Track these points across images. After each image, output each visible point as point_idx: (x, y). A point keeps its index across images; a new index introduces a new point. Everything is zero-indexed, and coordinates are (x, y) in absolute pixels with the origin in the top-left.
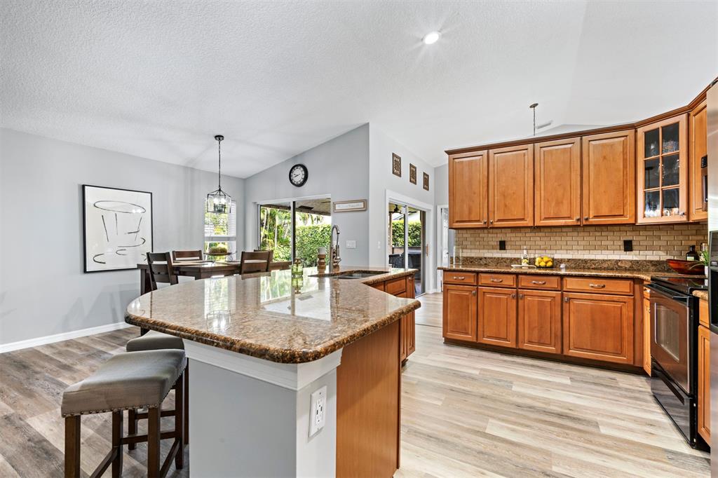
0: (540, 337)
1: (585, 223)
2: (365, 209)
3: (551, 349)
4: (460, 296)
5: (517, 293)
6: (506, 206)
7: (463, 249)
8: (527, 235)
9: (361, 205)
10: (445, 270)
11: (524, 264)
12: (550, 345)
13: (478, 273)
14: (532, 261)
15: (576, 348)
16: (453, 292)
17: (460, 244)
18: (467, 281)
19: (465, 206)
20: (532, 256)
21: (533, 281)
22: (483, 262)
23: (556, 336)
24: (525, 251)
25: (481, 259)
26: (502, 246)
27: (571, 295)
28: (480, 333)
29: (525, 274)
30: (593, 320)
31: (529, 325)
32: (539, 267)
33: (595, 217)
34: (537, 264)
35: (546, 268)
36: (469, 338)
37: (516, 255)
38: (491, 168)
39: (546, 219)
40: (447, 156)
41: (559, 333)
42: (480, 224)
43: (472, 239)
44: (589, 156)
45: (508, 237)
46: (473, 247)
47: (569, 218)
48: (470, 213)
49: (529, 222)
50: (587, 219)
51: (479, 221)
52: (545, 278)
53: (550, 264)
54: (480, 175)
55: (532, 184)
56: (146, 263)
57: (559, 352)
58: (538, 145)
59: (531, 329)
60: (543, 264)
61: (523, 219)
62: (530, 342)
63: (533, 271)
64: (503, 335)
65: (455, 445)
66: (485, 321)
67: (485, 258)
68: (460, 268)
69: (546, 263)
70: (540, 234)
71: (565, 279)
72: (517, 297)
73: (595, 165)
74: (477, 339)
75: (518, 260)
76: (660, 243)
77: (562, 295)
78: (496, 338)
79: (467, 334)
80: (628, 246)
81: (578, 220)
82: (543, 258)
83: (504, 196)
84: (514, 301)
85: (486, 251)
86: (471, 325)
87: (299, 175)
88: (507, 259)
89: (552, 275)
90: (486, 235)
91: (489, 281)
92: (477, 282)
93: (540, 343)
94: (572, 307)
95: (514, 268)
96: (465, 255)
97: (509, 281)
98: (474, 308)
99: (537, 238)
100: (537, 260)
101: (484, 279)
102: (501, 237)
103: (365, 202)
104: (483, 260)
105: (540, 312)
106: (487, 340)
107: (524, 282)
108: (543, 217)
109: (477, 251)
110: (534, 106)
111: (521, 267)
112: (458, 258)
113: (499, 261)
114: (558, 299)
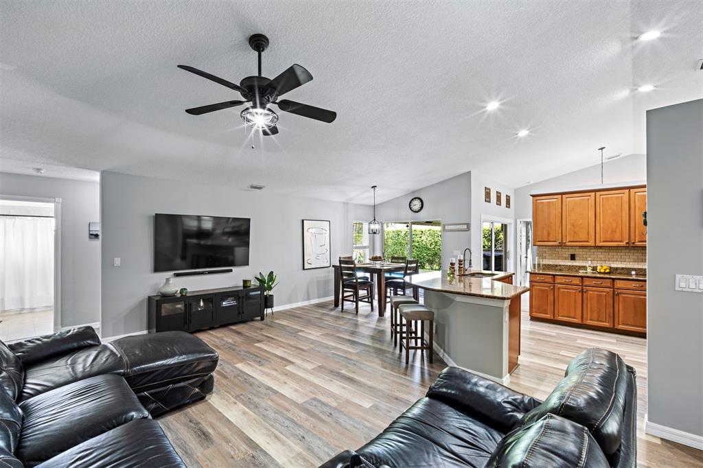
0: (599, 317)
1: (632, 245)
2: (468, 229)
3: (606, 325)
4: (541, 290)
5: (582, 288)
6: (575, 232)
7: (543, 258)
8: (592, 251)
9: (465, 227)
10: (531, 273)
11: (589, 270)
12: (605, 322)
13: (554, 275)
14: (594, 269)
15: (623, 324)
16: (537, 287)
17: (541, 256)
18: (547, 280)
19: (545, 231)
20: (595, 265)
21: (594, 282)
22: (558, 268)
23: (609, 316)
24: (590, 262)
25: (557, 266)
26: (573, 257)
27: (619, 291)
28: (556, 313)
29: (588, 277)
30: (635, 306)
31: (591, 308)
32: (600, 273)
33: (639, 242)
34: (598, 270)
35: (604, 273)
36: (548, 316)
37: (584, 264)
38: (564, 207)
39: (604, 241)
40: (531, 197)
41: (612, 315)
42: (557, 243)
43: (550, 252)
44: (635, 202)
45: (577, 252)
46: (550, 257)
47: (621, 241)
48: (548, 236)
49: (591, 243)
50: (633, 243)
51: (555, 241)
52: (602, 280)
53: (608, 271)
54: (556, 212)
55: (594, 219)
56: (338, 264)
57: (612, 326)
58: (598, 194)
59: (592, 312)
60: (602, 271)
61: (587, 241)
62: (591, 320)
63: (594, 275)
64: (572, 315)
65: (544, 356)
66: (560, 307)
67: (560, 265)
68: (541, 272)
69: (605, 270)
70: (601, 250)
71: (616, 281)
72: (582, 291)
73: (639, 208)
74: (554, 317)
75: (584, 268)
77: (614, 290)
78: (568, 317)
79: (547, 314)
81: (627, 243)
82: (602, 266)
83: (574, 226)
84: (580, 294)
85: (561, 261)
86: (550, 308)
87: (417, 205)
88: (576, 266)
89: (607, 278)
90: (560, 250)
91: (563, 281)
92: (554, 281)
93: (598, 321)
94: (621, 299)
95: (581, 273)
96: (544, 263)
97: (577, 281)
98: (552, 298)
99: (599, 254)
100: (598, 268)
101: (559, 280)
102: (572, 251)
103: (468, 225)
105: (598, 301)
106: (561, 318)
107: (587, 282)
108: (602, 240)
109: (554, 260)
110: (602, 149)
111: (586, 273)
112: (539, 265)
113: (570, 268)
114: (611, 293)
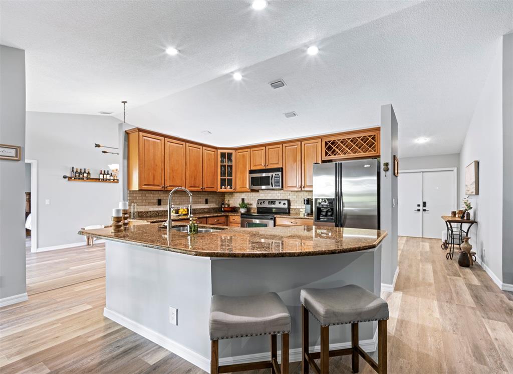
2: (18, 158)
6: (173, 177)
9: (12, 153)
14: (177, 212)
19: (151, 174)
25: (147, 213)
26: (159, 203)
33: (206, 187)
34: (180, 213)
38: (166, 151)
42: (158, 188)
45: (163, 197)
46: (141, 204)
47: (198, 187)
48: (154, 179)
51: (158, 185)
54: (159, 154)
67: (150, 212)
76: (213, 200)
80: (207, 203)
81: (202, 189)
83: (173, 170)
85: (149, 207)
88: (163, 211)
90: (149, 195)
102: (158, 197)
104: (149, 213)
109: (144, 207)
